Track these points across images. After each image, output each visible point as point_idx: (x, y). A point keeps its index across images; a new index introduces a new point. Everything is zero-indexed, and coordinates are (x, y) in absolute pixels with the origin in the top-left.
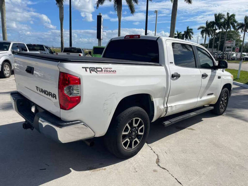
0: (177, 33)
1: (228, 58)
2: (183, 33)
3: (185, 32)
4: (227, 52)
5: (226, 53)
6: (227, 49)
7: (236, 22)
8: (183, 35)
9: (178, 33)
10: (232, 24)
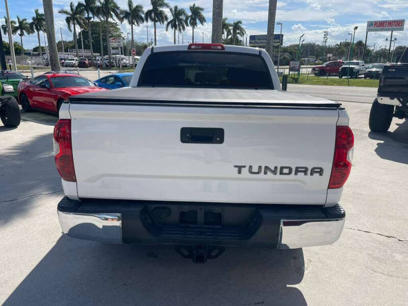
0: (16, 20)
1: (118, 65)
2: (30, 21)
3: (34, 19)
4: (114, 56)
5: (113, 58)
6: (113, 51)
7: (118, 8)
8: (31, 24)
9: (19, 20)
10: (114, 11)
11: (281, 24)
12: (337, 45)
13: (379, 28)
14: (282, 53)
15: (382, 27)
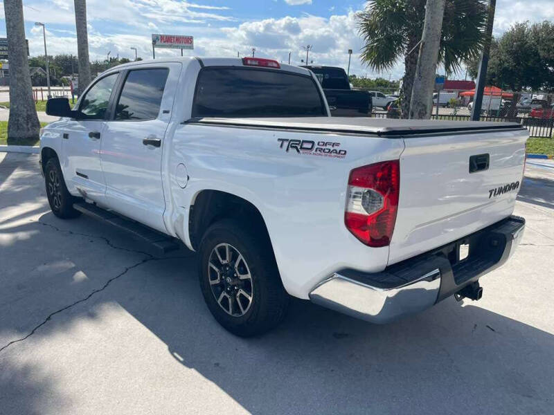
11: (43, 25)
12: (107, 61)
13: (166, 44)
14: (31, 68)
15: (170, 44)
